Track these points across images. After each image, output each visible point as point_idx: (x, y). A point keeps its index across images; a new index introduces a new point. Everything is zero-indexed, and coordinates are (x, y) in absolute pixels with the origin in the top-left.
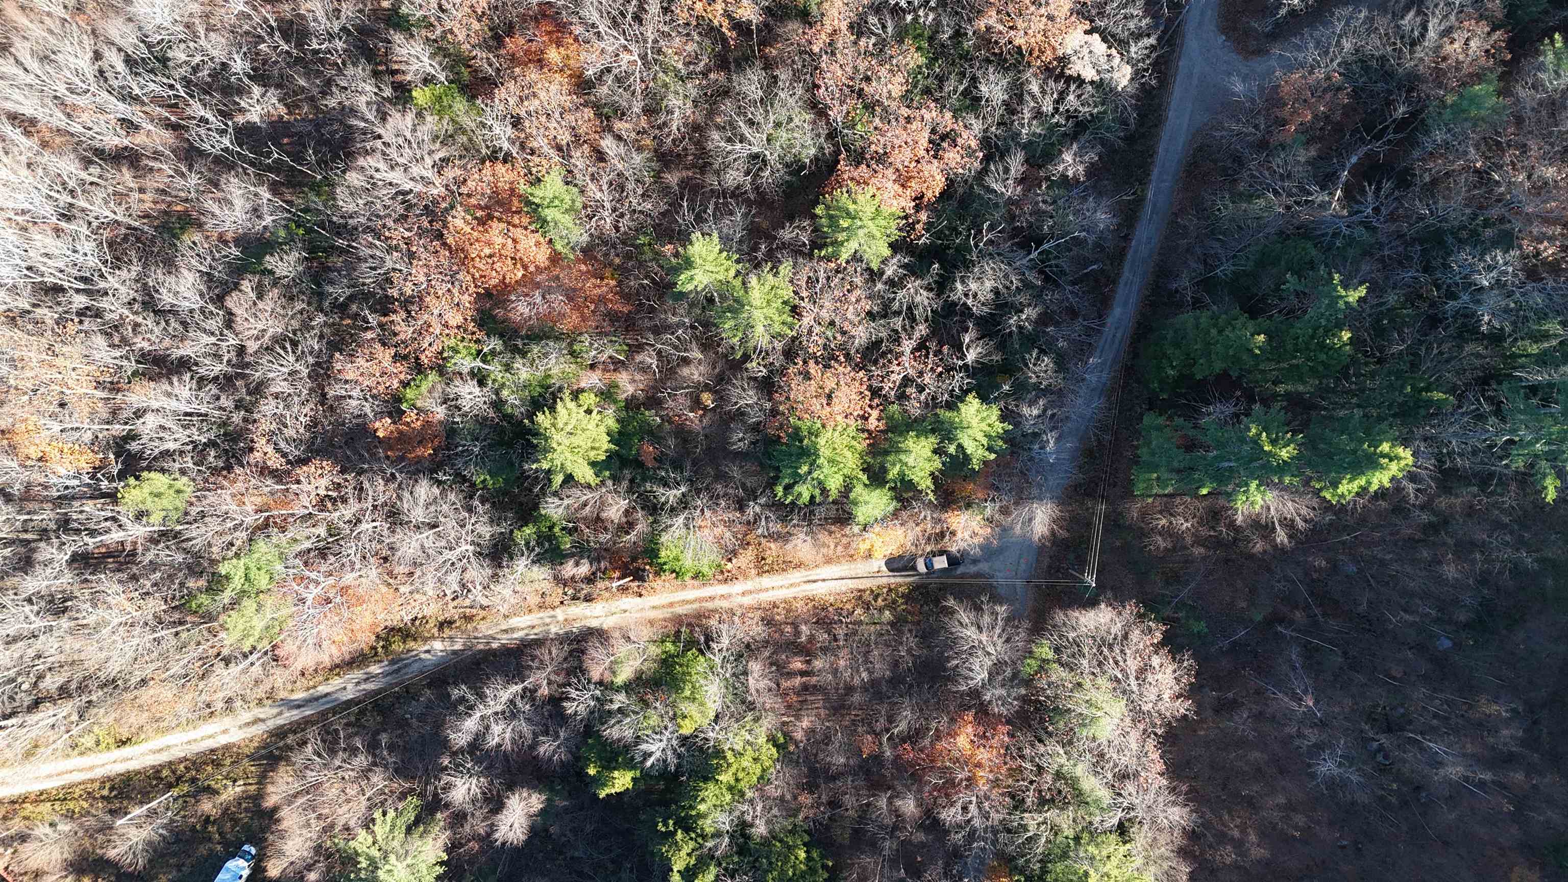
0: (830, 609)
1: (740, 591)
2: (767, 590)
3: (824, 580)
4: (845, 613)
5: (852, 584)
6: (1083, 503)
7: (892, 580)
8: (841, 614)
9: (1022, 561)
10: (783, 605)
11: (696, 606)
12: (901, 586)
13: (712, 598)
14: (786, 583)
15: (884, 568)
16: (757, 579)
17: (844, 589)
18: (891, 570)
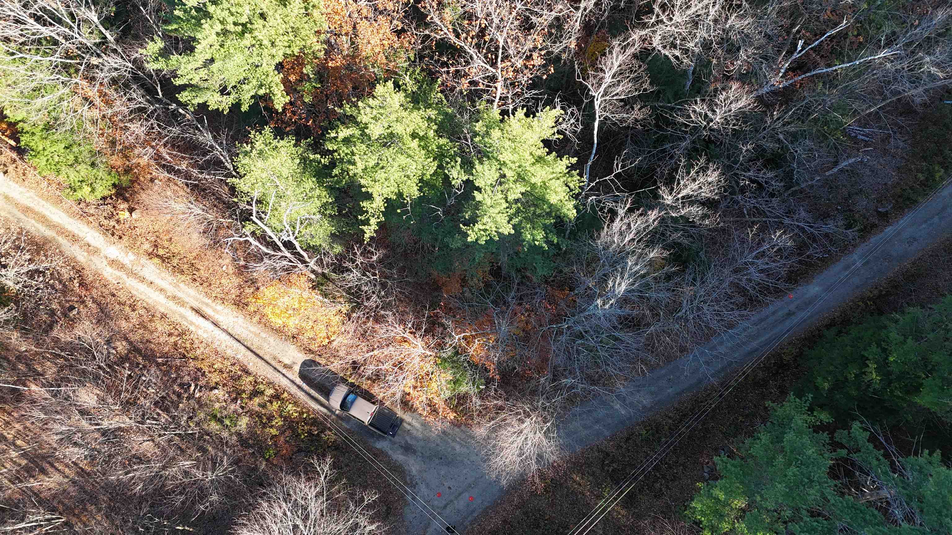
0: (192, 363)
1: (113, 257)
2: (143, 280)
3: (216, 324)
4: (202, 382)
5: (243, 355)
6: (599, 485)
7: (294, 390)
8: (196, 379)
9: (466, 495)
10: (142, 312)
11: (49, 233)
12: (296, 404)
13: (74, 239)
14: (171, 290)
15: (297, 368)
16: (144, 260)
17: (229, 353)
18: (303, 376)
